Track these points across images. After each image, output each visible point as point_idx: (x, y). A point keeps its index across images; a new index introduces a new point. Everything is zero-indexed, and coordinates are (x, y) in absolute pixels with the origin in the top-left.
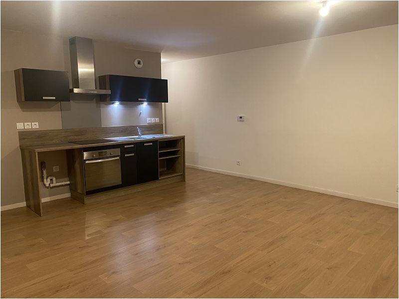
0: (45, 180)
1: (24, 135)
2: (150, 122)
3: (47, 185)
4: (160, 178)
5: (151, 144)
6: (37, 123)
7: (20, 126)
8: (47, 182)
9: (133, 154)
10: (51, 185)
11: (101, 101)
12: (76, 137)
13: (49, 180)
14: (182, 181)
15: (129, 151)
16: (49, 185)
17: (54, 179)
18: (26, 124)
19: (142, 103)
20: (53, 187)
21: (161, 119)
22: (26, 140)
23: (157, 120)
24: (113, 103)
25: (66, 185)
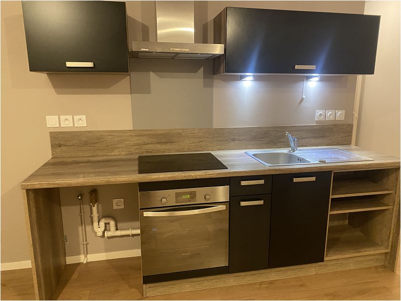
0: (96, 224)
1: (59, 140)
2: (322, 118)
3: (100, 234)
4: (326, 259)
5: (313, 179)
6: (84, 117)
7: (53, 122)
8: (99, 228)
9: (261, 202)
10: (107, 234)
11: (214, 74)
12: (159, 147)
13: (102, 224)
14: (384, 267)
15: (251, 193)
16: (104, 233)
17: (112, 223)
18: (62, 117)
19: (308, 78)
20: (109, 238)
21: (349, 114)
22: (63, 148)
23: (340, 115)
24: (242, 78)
25: (133, 235)
